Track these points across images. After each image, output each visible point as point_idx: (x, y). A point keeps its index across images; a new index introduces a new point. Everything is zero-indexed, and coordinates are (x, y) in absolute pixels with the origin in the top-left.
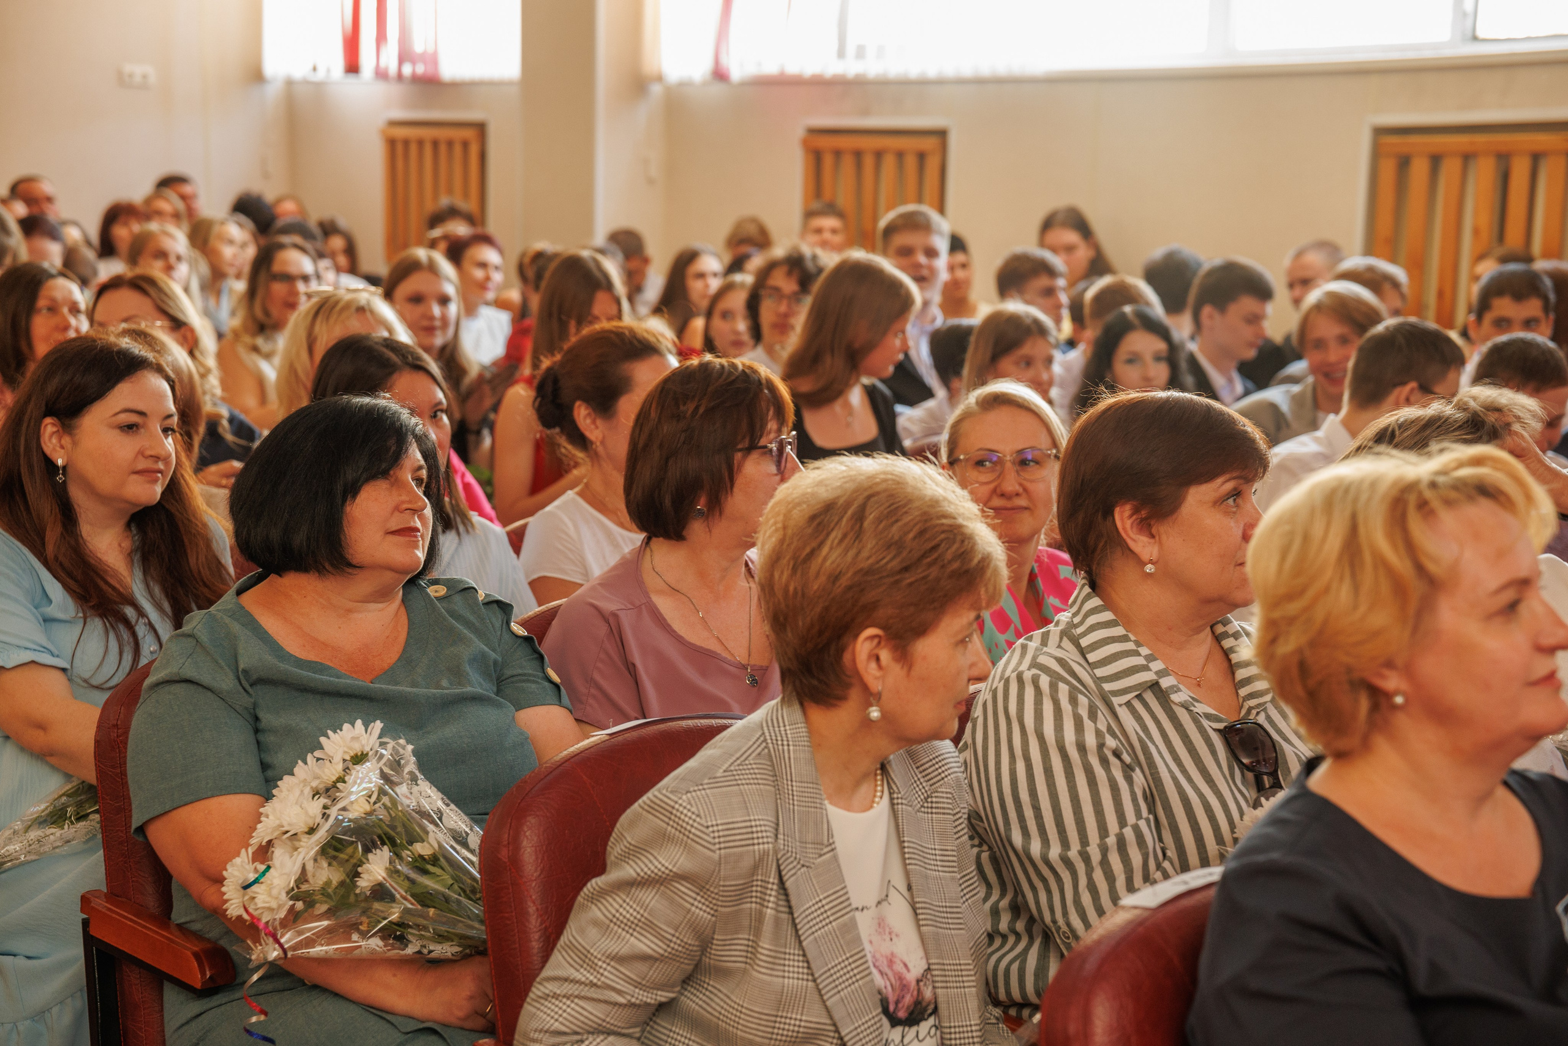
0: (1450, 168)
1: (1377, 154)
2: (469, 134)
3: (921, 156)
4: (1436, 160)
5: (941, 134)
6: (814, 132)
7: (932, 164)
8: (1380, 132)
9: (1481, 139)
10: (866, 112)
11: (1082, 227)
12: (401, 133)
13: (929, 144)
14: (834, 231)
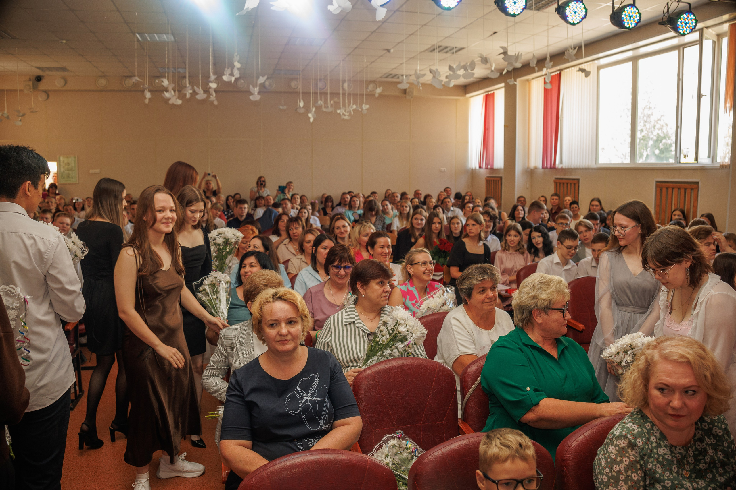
0: (670, 190)
1: (657, 186)
2: (499, 179)
3: (575, 184)
4: (667, 188)
5: (578, 180)
6: (556, 179)
7: (577, 185)
8: (657, 182)
9: (675, 184)
10: (565, 175)
11: (599, 201)
12: (488, 179)
13: (576, 181)
14: (556, 199)
